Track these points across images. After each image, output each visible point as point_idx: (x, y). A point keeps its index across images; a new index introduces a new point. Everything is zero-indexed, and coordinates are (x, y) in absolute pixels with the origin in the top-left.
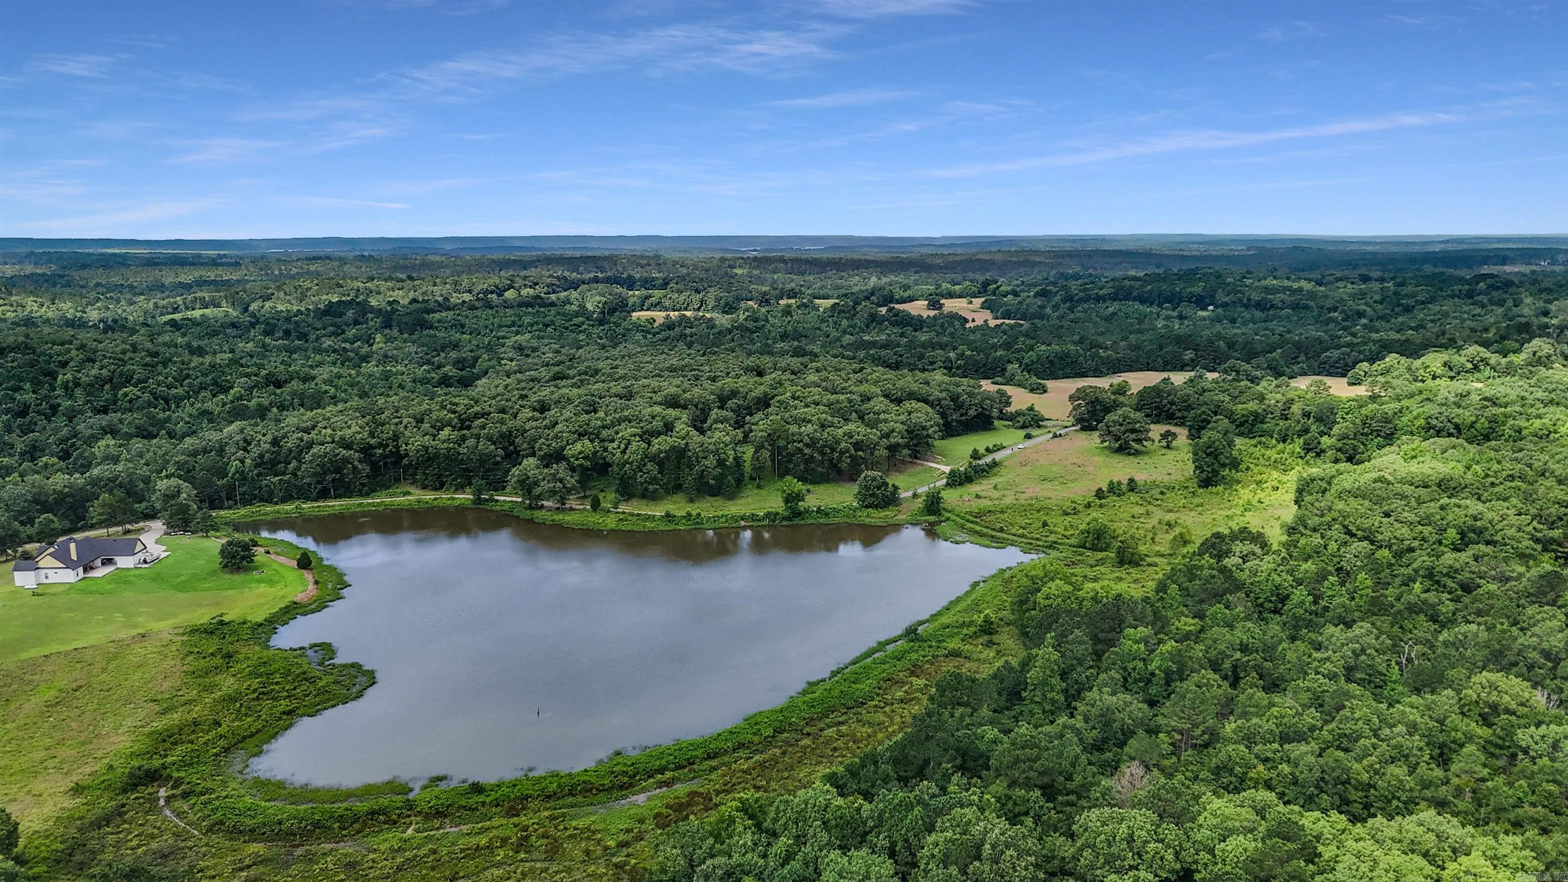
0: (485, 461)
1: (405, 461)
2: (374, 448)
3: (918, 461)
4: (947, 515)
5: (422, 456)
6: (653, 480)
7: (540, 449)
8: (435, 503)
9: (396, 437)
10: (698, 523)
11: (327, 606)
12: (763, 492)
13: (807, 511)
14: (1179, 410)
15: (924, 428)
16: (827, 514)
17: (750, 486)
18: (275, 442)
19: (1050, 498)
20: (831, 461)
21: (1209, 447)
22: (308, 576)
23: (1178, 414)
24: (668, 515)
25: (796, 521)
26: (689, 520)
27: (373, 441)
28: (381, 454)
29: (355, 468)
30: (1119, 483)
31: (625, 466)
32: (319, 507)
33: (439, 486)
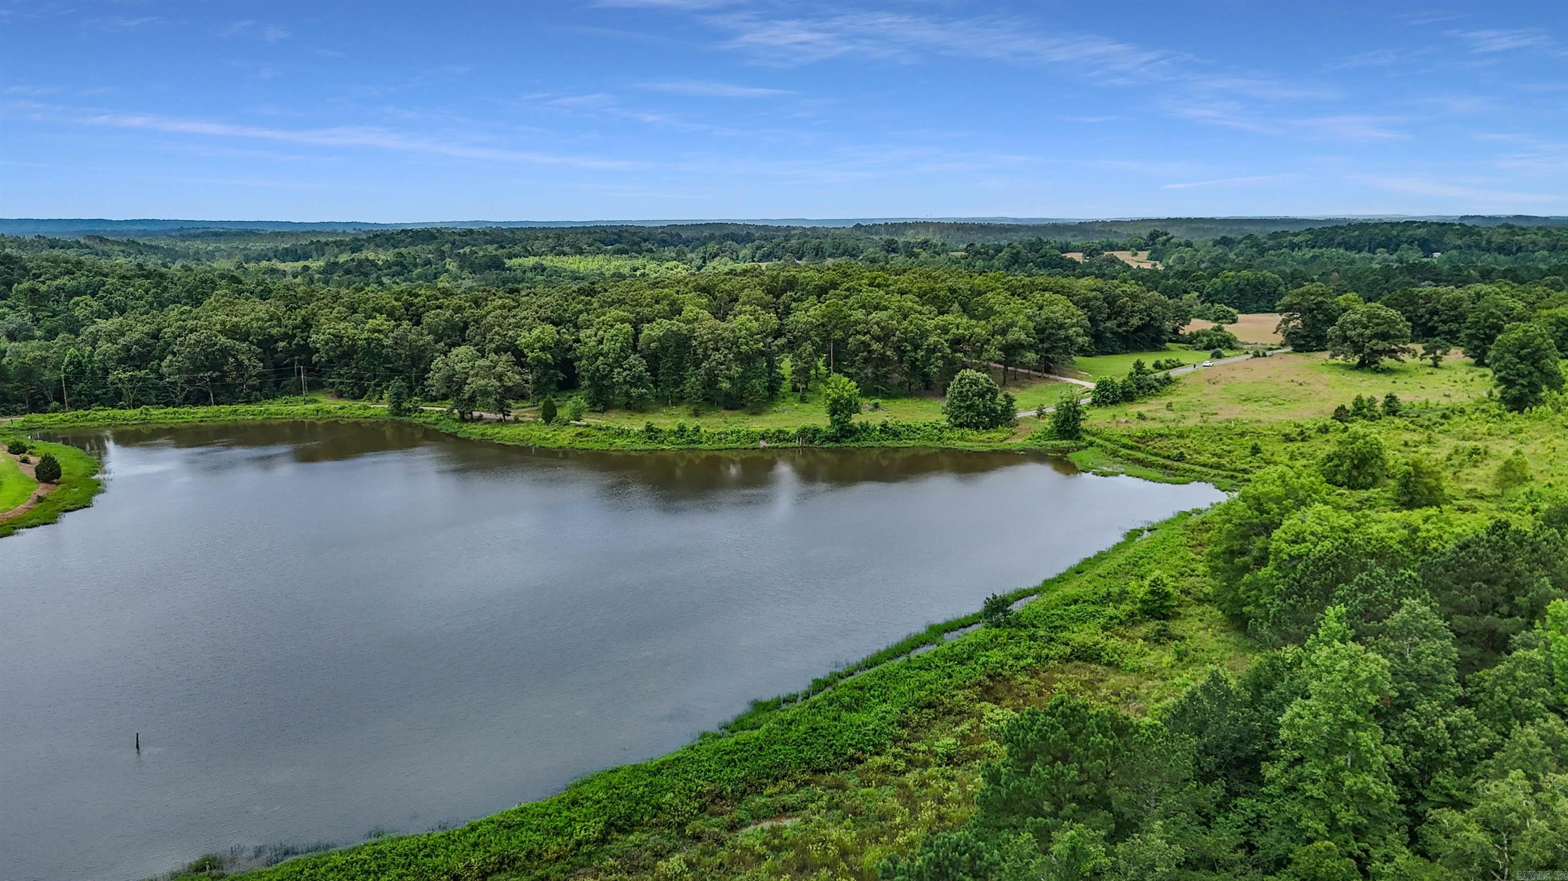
1: (313, 358)
2: (276, 340)
3: (1051, 376)
4: (1089, 438)
5: (334, 349)
6: (638, 381)
7: (492, 340)
8: (340, 413)
9: (307, 328)
10: (694, 442)
12: (807, 407)
13: (865, 428)
14: (1444, 322)
15: (1061, 326)
16: (896, 435)
17: (790, 399)
19: (1259, 421)
20: (913, 363)
21: (1523, 348)
23: (1444, 328)
24: (649, 428)
25: (848, 443)
26: (682, 436)
27: (276, 331)
28: (285, 348)
29: (240, 364)
30: (1372, 401)
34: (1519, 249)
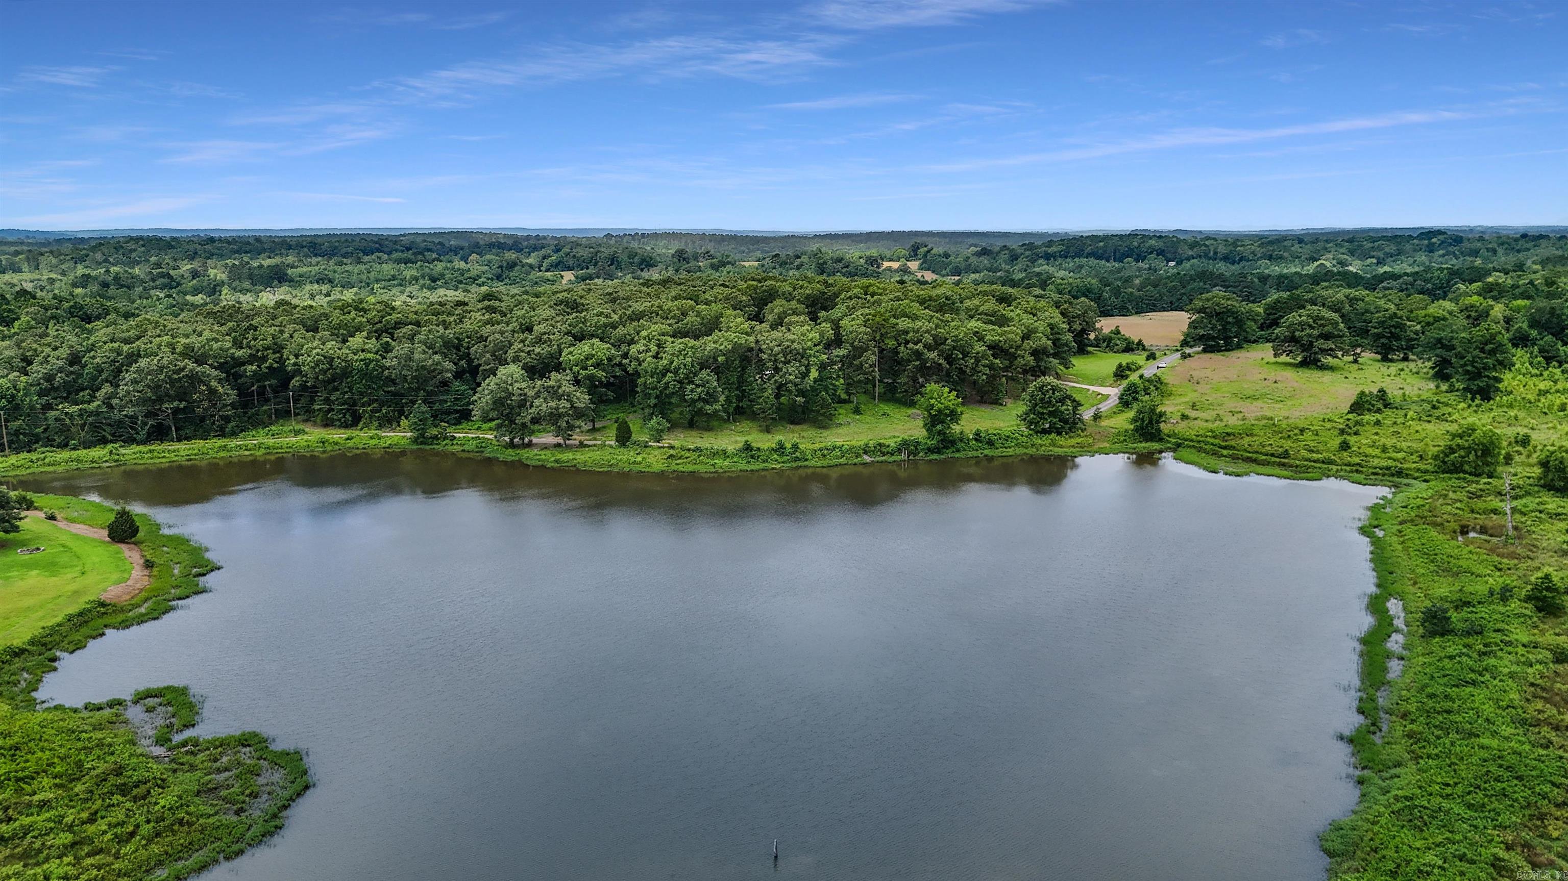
0: (426, 381)
1: (295, 382)
2: (243, 364)
5: (325, 372)
6: (711, 397)
8: (350, 444)
9: (278, 348)
10: (797, 459)
11: (173, 608)
13: (963, 438)
16: (991, 443)
18: (75, 359)
20: (962, 371)
22: (131, 555)
24: (748, 448)
25: (949, 454)
26: (783, 454)
27: (239, 353)
28: (255, 372)
29: (212, 391)
31: (664, 375)
32: (151, 451)
33: (354, 421)
34: (1241, 260)
